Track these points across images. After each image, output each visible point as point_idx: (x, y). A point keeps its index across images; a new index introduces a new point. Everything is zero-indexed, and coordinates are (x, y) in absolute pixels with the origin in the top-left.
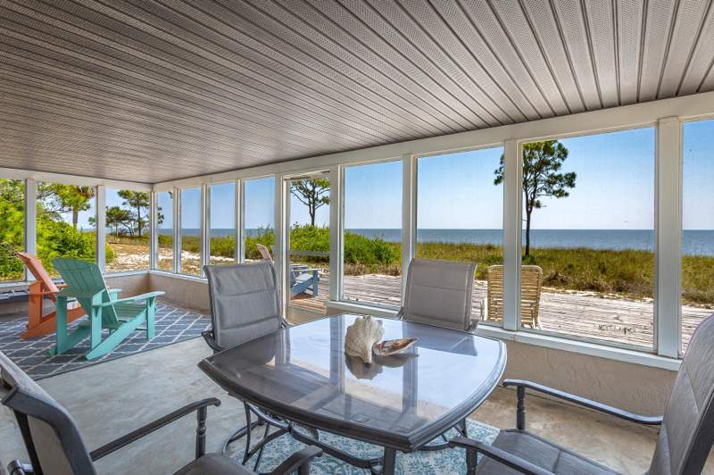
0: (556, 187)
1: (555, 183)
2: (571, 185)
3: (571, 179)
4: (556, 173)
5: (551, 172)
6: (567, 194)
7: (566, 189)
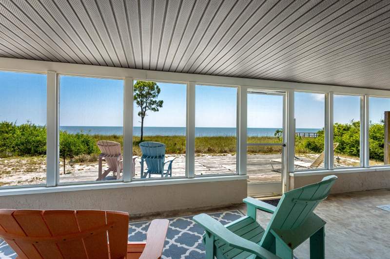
0: (153, 106)
1: (153, 104)
2: (161, 106)
3: (161, 104)
4: (154, 100)
5: (152, 99)
6: (158, 110)
7: (159, 108)
